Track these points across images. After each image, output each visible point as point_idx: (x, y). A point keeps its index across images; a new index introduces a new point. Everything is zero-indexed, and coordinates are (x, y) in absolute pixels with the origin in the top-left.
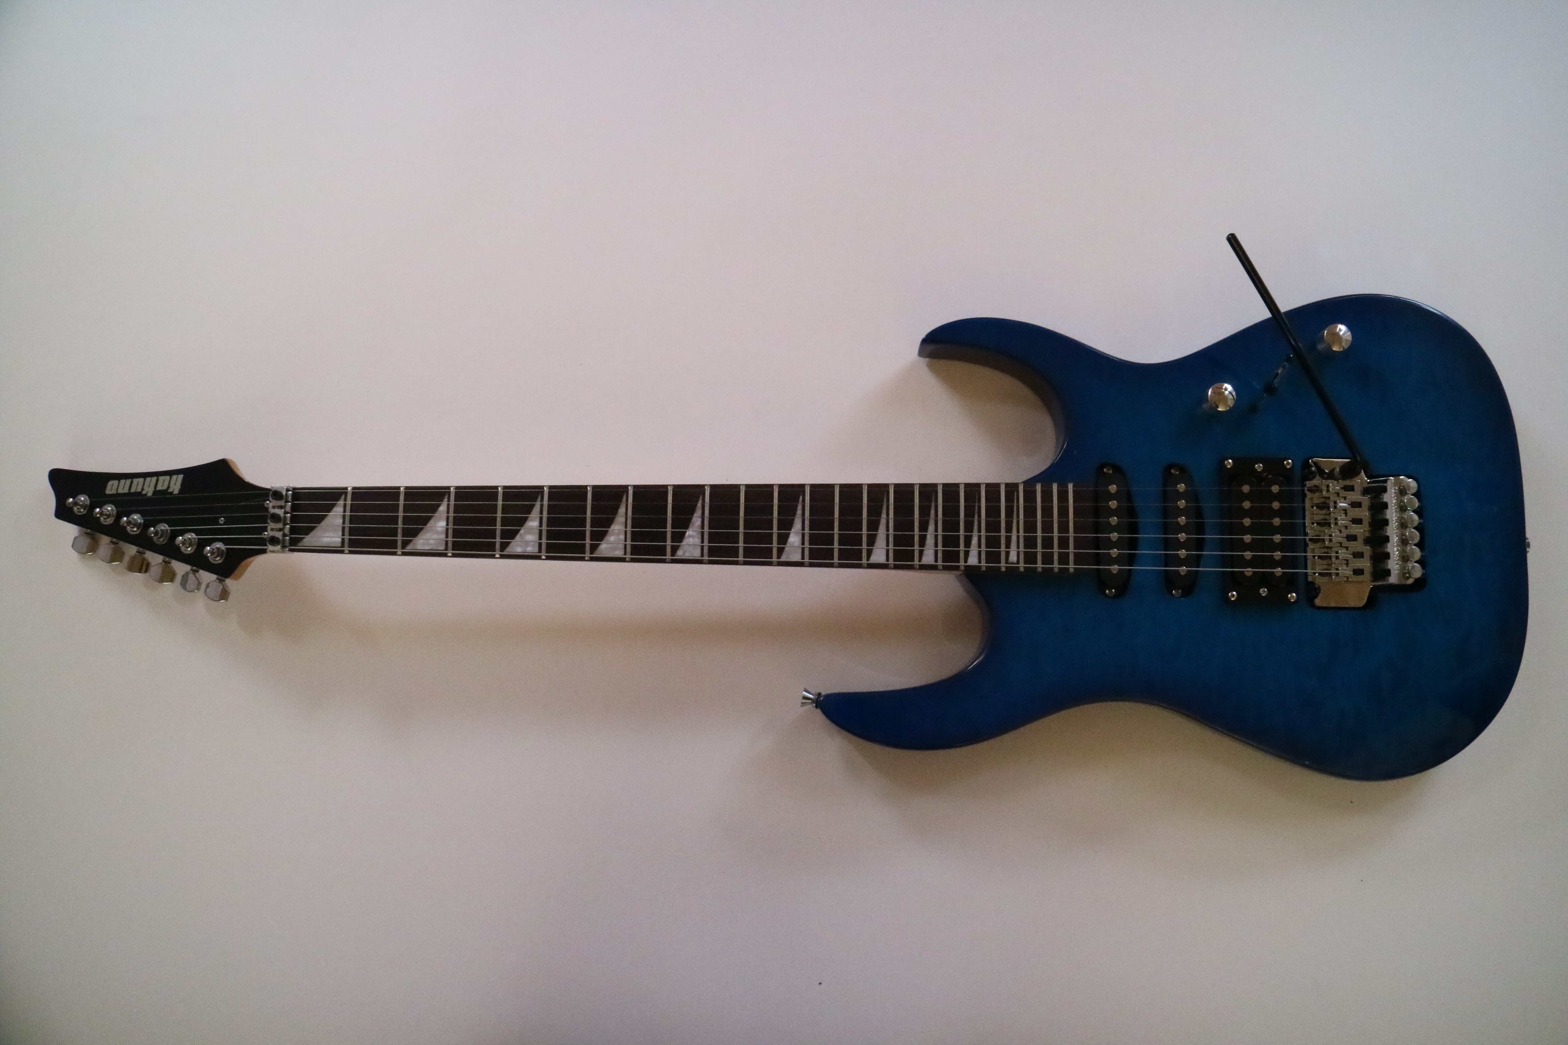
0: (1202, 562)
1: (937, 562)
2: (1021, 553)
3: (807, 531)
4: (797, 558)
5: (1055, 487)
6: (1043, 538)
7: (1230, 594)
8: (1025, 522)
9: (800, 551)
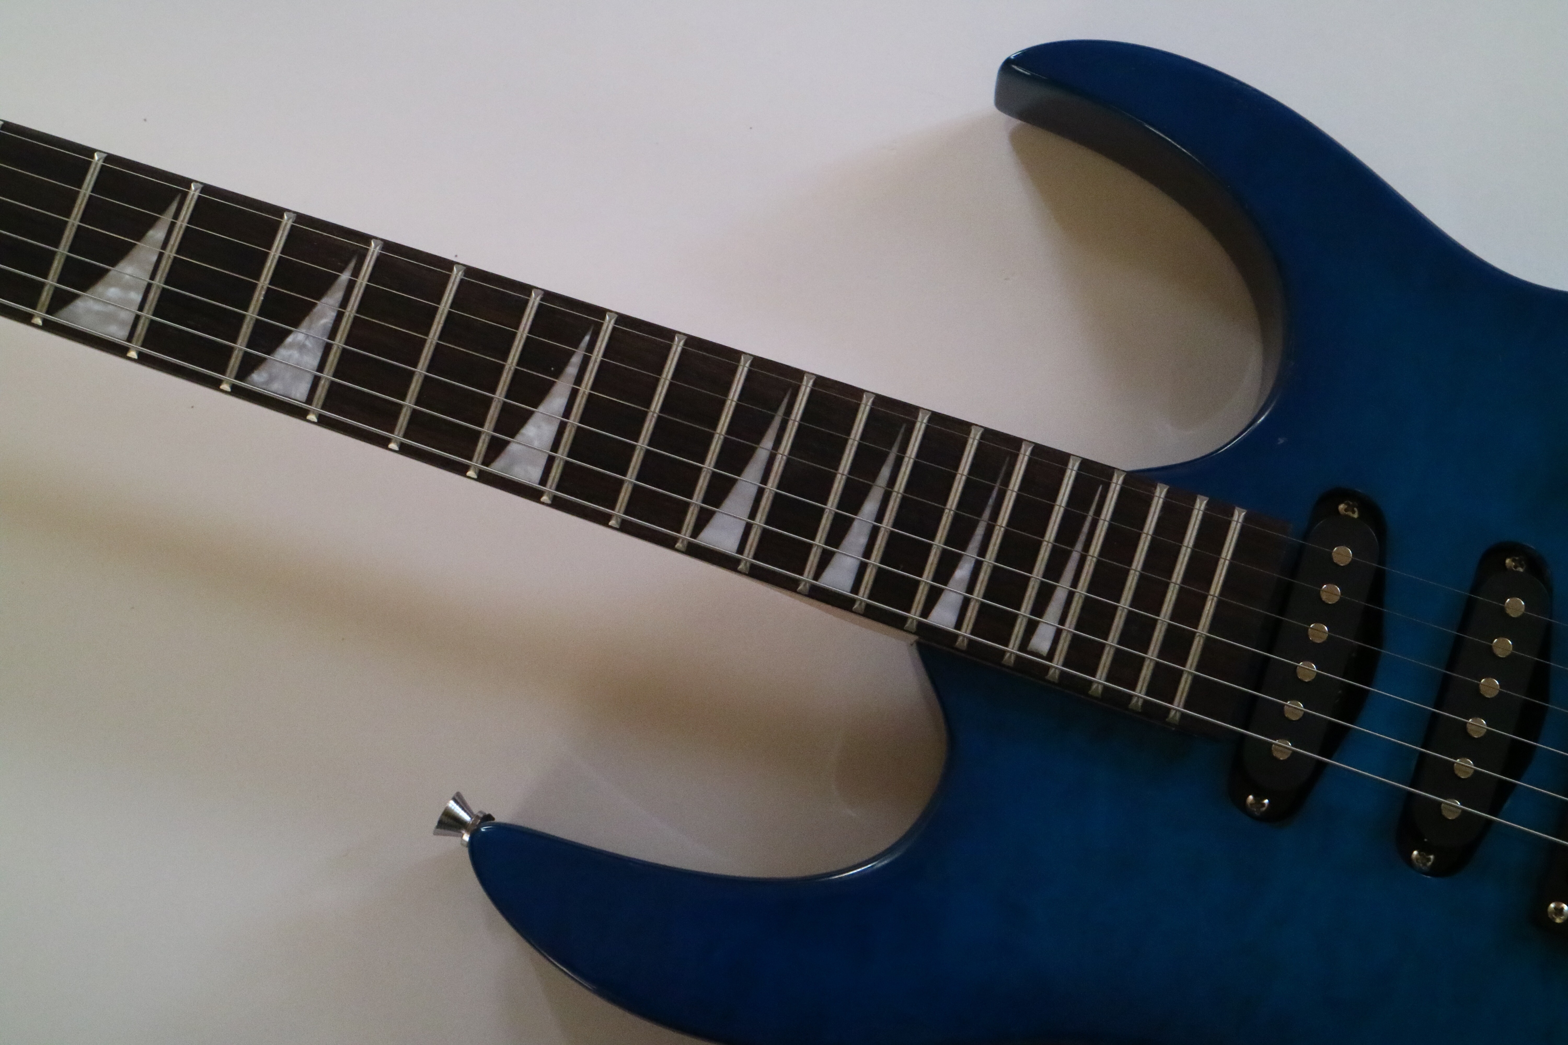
0: (1507, 805)
1: (857, 594)
2: (1064, 634)
3: (574, 421)
4: (530, 474)
5: (1201, 505)
6: (1131, 618)
7: (1552, 905)
8: (1099, 564)
9: (543, 462)
